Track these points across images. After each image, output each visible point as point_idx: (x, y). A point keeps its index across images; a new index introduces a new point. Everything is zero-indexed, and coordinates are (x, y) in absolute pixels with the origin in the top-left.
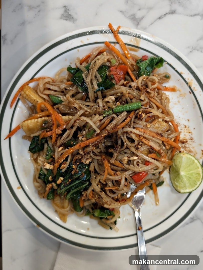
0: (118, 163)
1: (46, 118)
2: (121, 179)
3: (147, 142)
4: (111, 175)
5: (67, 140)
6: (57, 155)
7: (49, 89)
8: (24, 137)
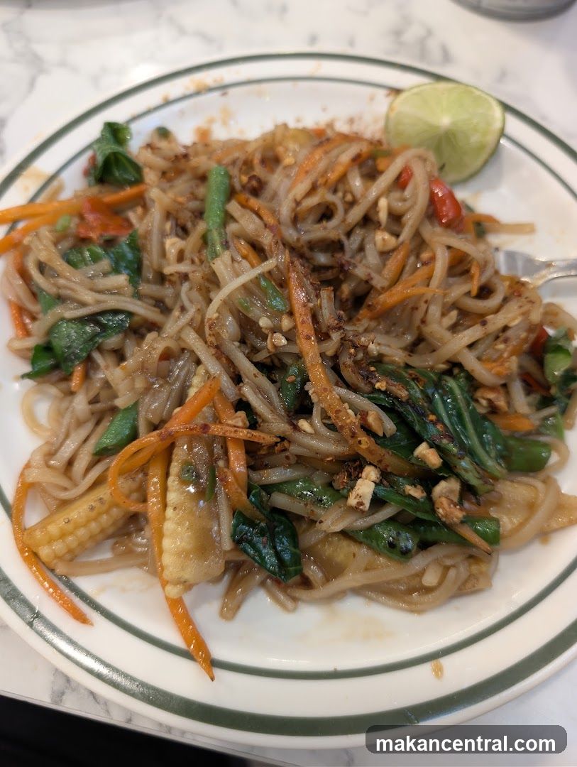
0: (393, 264)
1: (175, 468)
2: (449, 247)
3: (339, 170)
4: (430, 278)
5: (276, 400)
6: (327, 439)
7: (70, 463)
8: (230, 611)
